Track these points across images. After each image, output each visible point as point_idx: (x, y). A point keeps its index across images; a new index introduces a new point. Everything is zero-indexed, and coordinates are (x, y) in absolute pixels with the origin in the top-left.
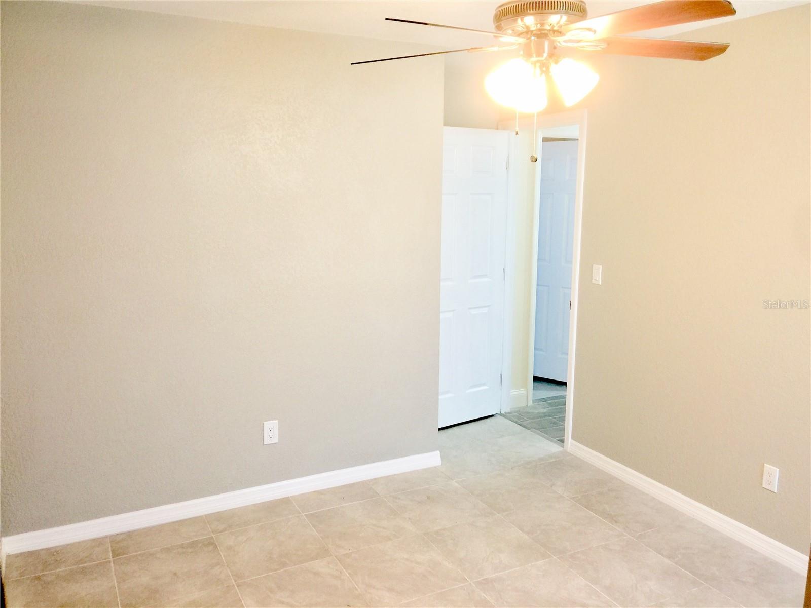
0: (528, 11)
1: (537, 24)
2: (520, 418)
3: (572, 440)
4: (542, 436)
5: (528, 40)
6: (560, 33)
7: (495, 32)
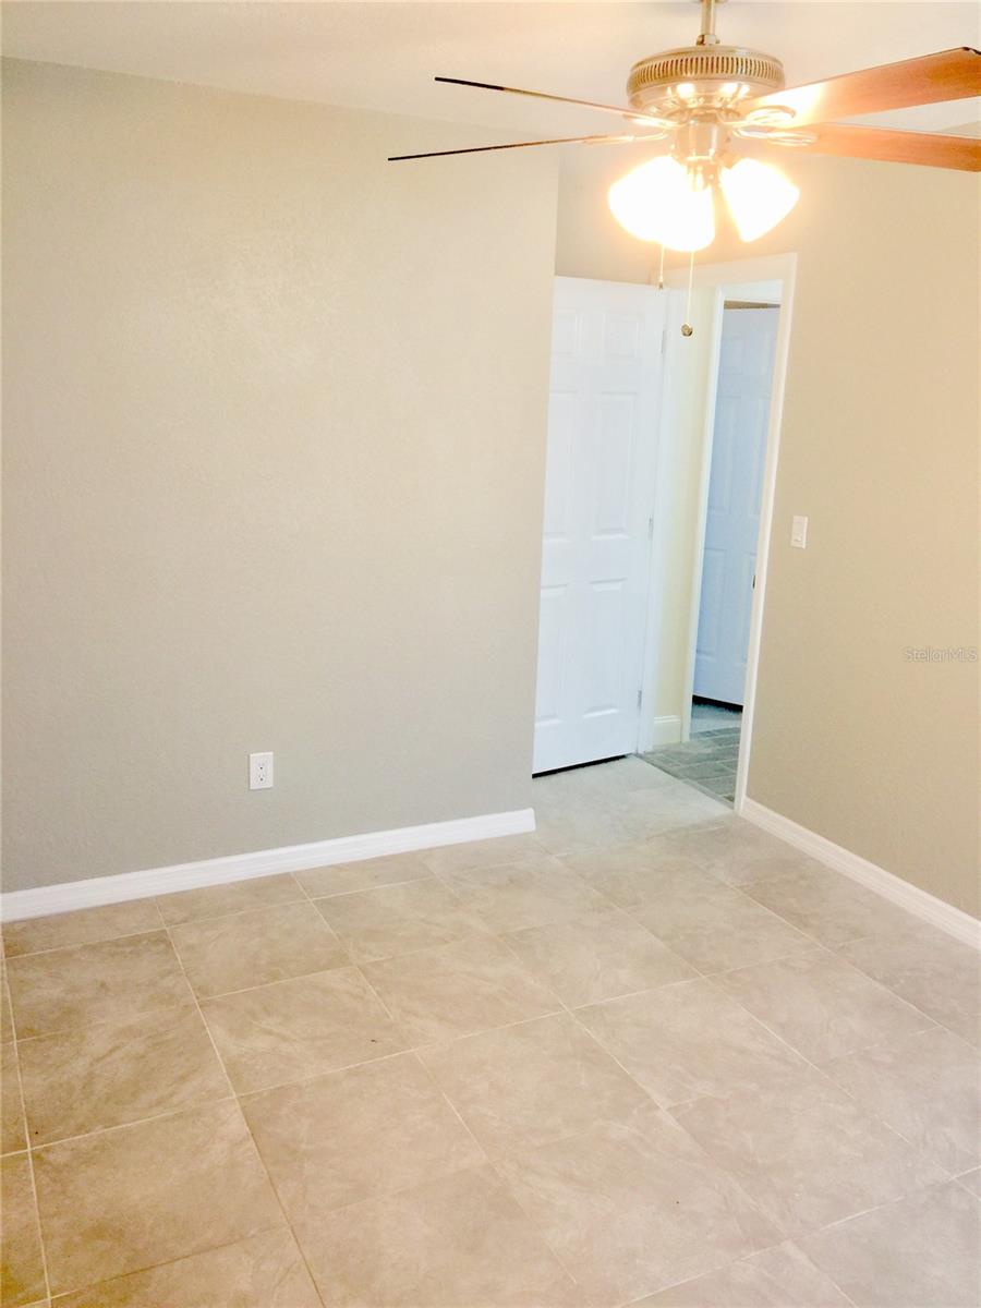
0: (684, 74)
1: (698, 98)
2: (669, 761)
3: (748, 800)
4: (700, 790)
5: (683, 125)
6: (738, 114)
7: (628, 107)
